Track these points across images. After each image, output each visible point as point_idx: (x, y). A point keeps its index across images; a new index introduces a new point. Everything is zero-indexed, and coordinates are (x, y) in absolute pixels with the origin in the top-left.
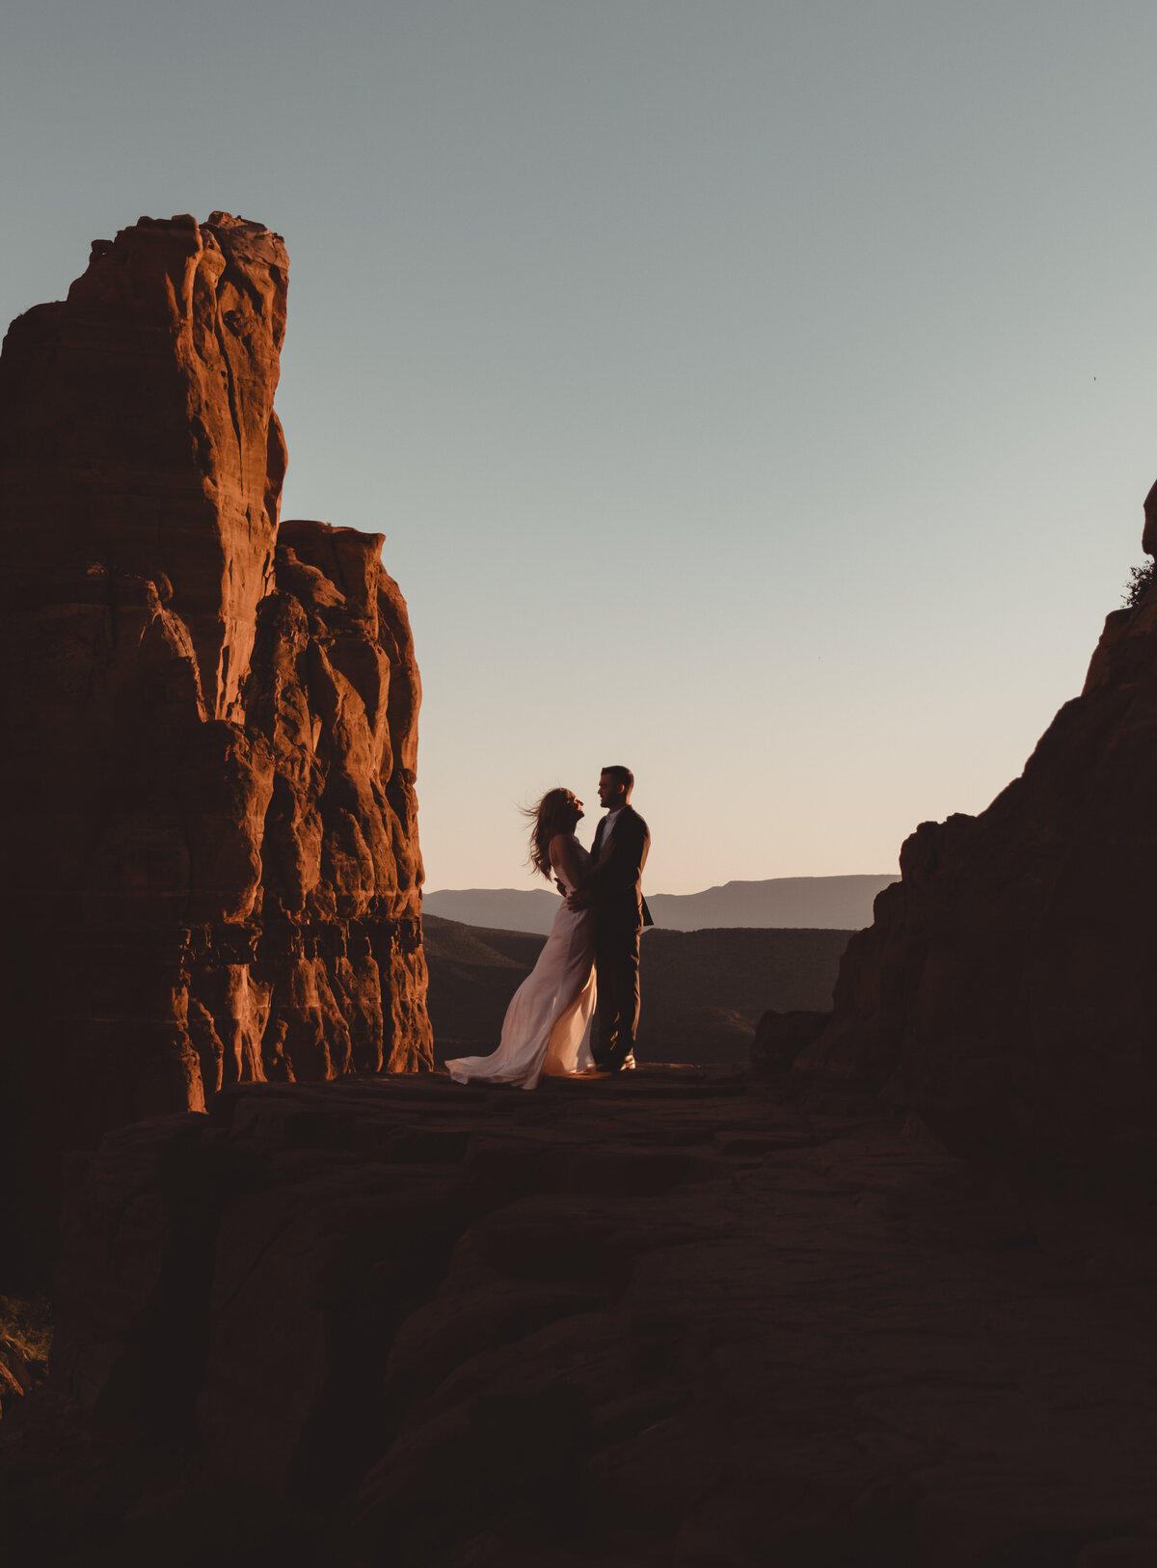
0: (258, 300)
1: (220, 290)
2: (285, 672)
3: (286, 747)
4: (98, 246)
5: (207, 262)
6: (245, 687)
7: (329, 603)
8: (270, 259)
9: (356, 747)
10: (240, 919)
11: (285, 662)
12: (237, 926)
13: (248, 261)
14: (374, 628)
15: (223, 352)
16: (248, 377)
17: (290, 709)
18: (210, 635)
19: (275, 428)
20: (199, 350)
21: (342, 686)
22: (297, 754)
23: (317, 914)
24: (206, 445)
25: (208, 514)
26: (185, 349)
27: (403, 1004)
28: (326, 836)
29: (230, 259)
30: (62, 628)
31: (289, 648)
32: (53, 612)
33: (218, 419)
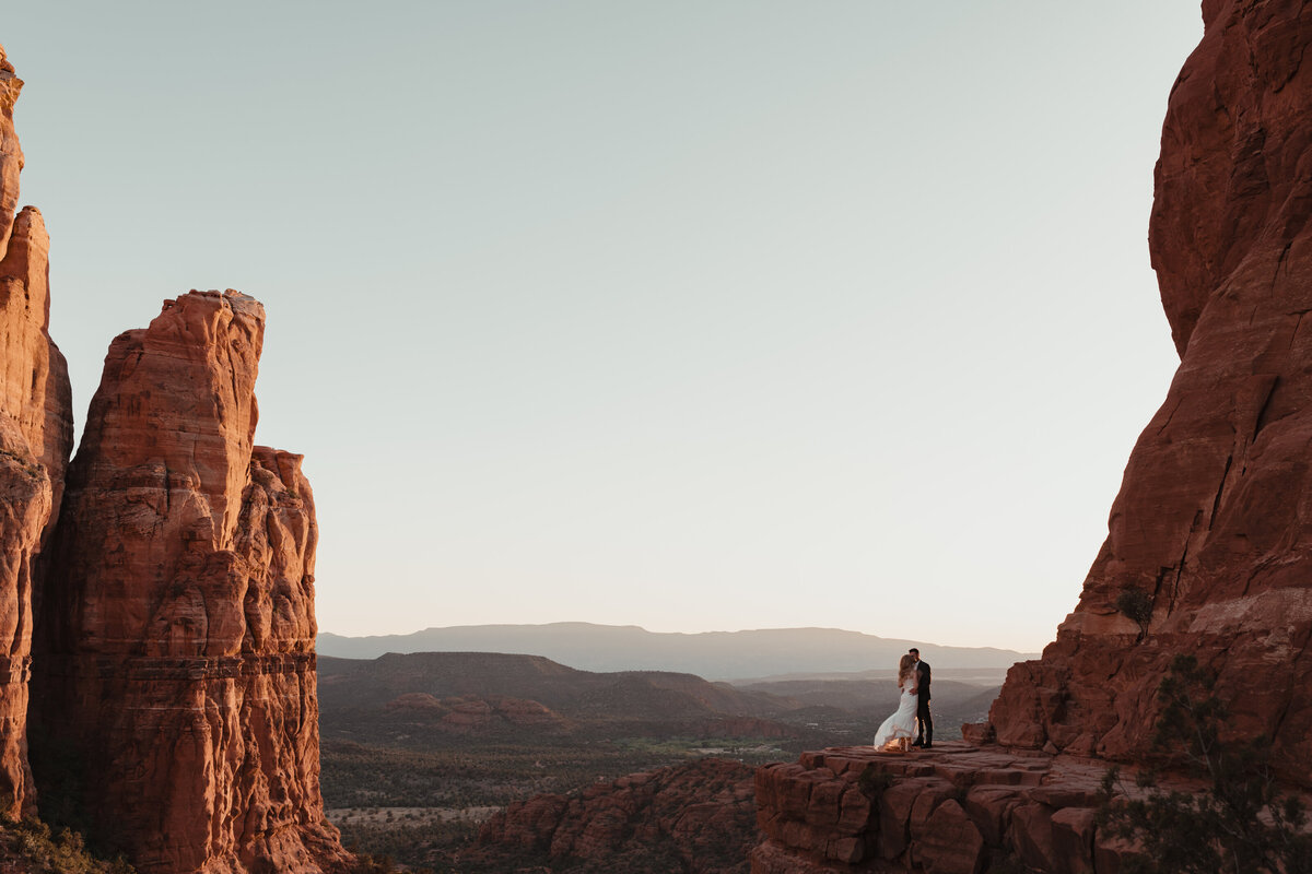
0: (249, 334)
1: (229, 328)
2: (256, 525)
3: (255, 564)
4: (168, 303)
5: (224, 315)
6: (235, 534)
7: (278, 490)
8: (256, 315)
9: (290, 564)
10: (232, 654)
11: (255, 520)
12: (230, 659)
13: (245, 315)
14: (300, 503)
15: (230, 361)
16: (242, 373)
17: (257, 545)
18: (219, 504)
19: (254, 400)
20: (218, 359)
21: (285, 532)
22: (260, 567)
23: (268, 651)
24: (220, 407)
25: (222, 444)
26: (212, 358)
27: (310, 697)
28: (274, 610)
29: (235, 313)
30: (139, 500)
31: (258, 513)
32: (134, 491)
33: (227, 395)
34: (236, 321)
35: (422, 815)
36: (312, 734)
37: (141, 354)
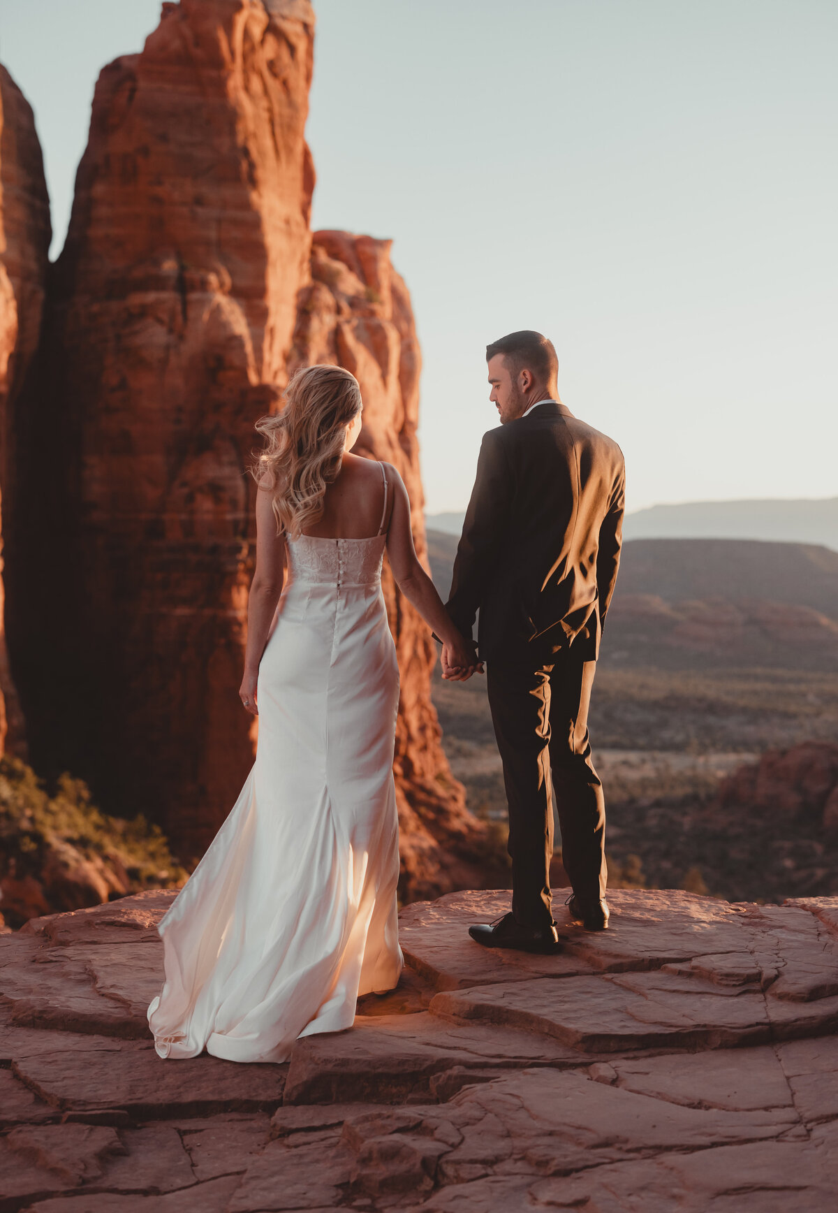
0: (292, 49)
1: (263, 42)
4: (167, 7)
5: (252, 18)
6: (287, 358)
7: (353, 292)
8: (302, 17)
11: (317, 337)
13: (284, 17)
14: (385, 311)
15: (266, 92)
16: (285, 112)
18: (258, 315)
19: (307, 154)
20: (247, 88)
24: (252, 166)
25: (254, 224)
26: (236, 89)
29: (270, 16)
30: (144, 312)
31: (321, 326)
32: (137, 299)
33: (262, 144)
34: (272, 29)
35: (643, 761)
36: (415, 652)
37: (133, 90)
